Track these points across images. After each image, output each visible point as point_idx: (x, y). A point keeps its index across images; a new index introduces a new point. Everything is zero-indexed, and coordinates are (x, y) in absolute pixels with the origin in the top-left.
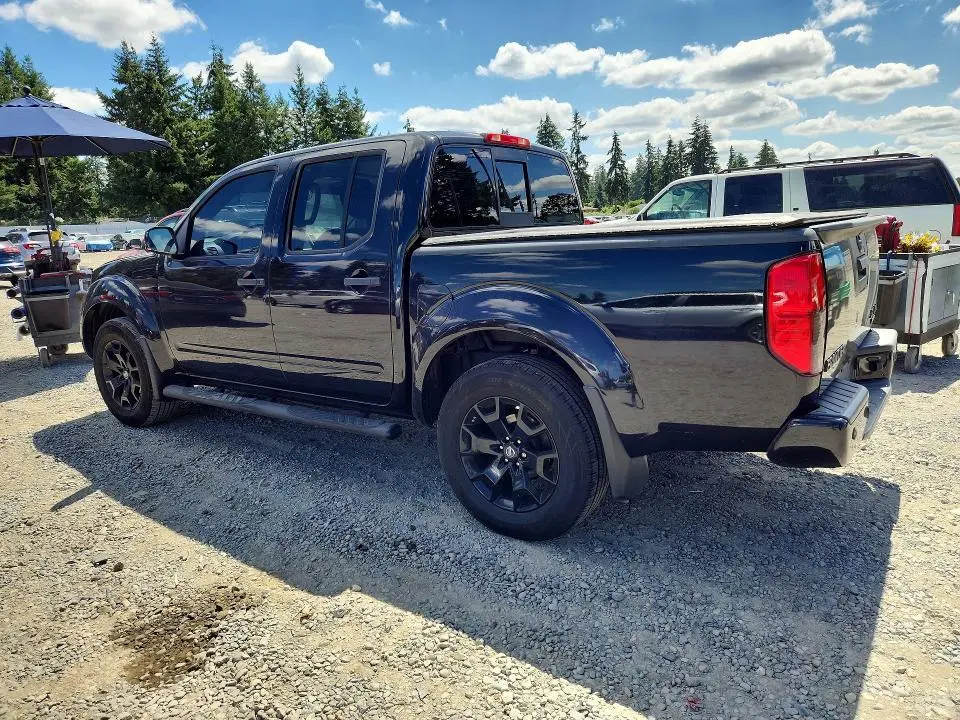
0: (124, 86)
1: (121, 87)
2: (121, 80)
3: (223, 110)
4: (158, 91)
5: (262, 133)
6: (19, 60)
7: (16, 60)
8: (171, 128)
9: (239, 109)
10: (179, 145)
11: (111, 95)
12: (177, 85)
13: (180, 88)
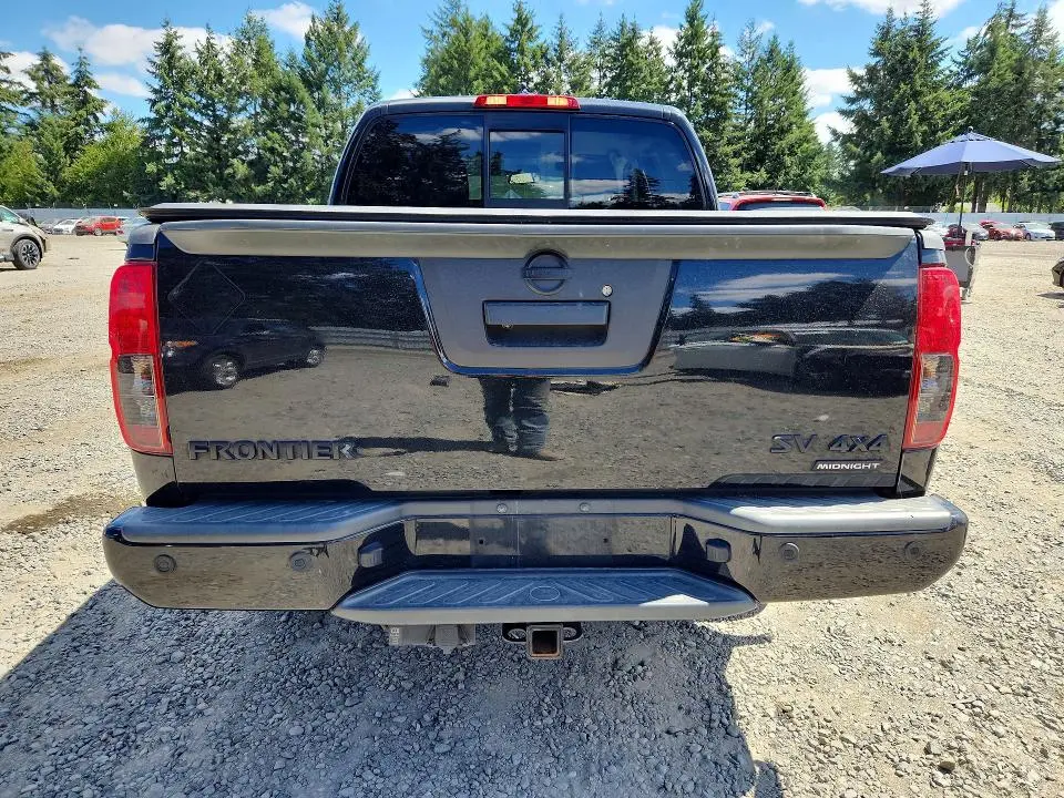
0: (878, 59)
1: (873, 61)
2: (876, 53)
3: (991, 72)
4: (914, 61)
5: (1038, 99)
6: (783, 47)
7: (781, 46)
8: (917, 102)
9: (1013, 69)
10: (922, 120)
11: (861, 72)
12: (939, 50)
13: (942, 53)
